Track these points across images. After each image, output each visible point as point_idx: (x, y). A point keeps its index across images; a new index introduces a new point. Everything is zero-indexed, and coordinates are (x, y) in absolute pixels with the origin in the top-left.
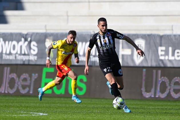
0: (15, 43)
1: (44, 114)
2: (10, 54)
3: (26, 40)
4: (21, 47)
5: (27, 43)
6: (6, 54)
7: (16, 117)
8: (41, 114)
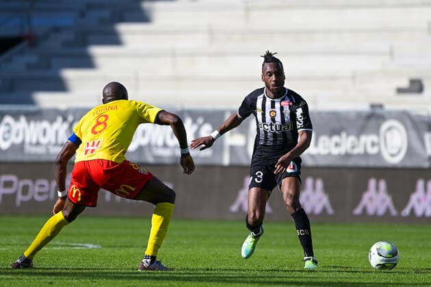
0: (45, 124)
1: (95, 247)
2: (38, 144)
3: (65, 119)
4: (57, 132)
5: (66, 126)
6: (31, 144)
7: (47, 252)
8: (91, 246)
